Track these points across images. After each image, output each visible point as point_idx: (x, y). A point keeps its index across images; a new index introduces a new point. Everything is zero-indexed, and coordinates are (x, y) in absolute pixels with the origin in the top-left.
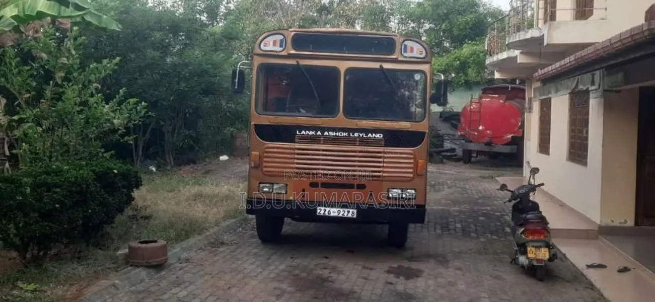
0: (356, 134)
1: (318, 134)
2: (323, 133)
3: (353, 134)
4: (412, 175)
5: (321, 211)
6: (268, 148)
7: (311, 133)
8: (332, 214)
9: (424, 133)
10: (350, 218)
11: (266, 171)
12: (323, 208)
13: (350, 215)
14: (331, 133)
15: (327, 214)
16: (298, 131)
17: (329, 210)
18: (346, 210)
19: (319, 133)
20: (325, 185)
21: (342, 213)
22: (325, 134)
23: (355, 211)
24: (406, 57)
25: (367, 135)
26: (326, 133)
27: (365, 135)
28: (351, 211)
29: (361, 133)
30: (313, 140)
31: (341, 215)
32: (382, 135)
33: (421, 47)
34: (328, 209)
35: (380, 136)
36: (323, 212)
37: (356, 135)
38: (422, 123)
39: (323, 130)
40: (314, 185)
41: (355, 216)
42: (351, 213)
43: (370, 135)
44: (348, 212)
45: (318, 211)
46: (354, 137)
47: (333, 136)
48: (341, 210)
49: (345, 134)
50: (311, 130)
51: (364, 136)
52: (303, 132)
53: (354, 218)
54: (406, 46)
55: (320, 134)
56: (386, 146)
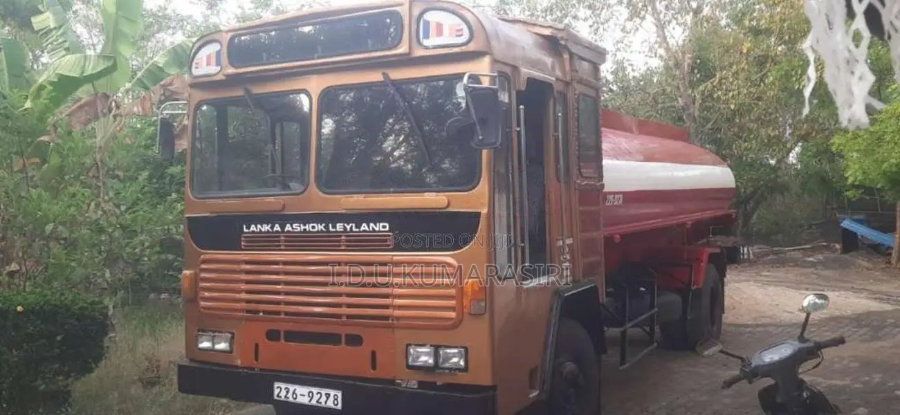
0: (338, 225)
1: (275, 229)
2: (283, 227)
3: (334, 227)
4: (453, 314)
5: (281, 390)
6: (204, 262)
7: (266, 228)
8: (300, 400)
9: (478, 215)
10: (330, 409)
11: (204, 308)
12: (283, 386)
13: (330, 404)
14: (298, 227)
15: (291, 399)
16: (245, 227)
17: (295, 390)
18: (324, 391)
19: (277, 228)
20: (291, 336)
21: (316, 397)
22: (286, 229)
23: (339, 394)
24: (427, 48)
25: (358, 226)
26: (288, 228)
27: (356, 227)
28: (332, 393)
29: (348, 224)
30: (268, 242)
31: (314, 402)
32: (387, 225)
33: (458, 20)
34: (292, 387)
35: (384, 227)
36: (283, 394)
37: (339, 227)
38: (474, 191)
39: (284, 219)
40: (272, 335)
41: (339, 407)
42: (331, 399)
43: (364, 227)
44: (328, 396)
45: (276, 391)
46: (337, 232)
47: (300, 232)
48: (315, 390)
49: (321, 227)
50: (265, 223)
51: (354, 229)
52: (253, 228)
53: (338, 410)
54: (427, 23)
55: (279, 229)
56: (397, 248)
